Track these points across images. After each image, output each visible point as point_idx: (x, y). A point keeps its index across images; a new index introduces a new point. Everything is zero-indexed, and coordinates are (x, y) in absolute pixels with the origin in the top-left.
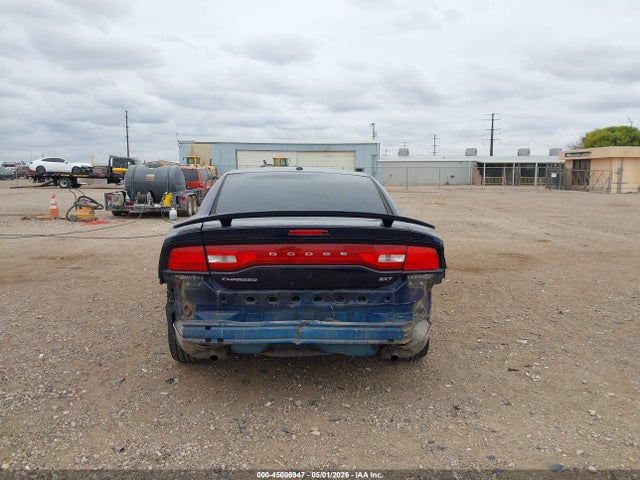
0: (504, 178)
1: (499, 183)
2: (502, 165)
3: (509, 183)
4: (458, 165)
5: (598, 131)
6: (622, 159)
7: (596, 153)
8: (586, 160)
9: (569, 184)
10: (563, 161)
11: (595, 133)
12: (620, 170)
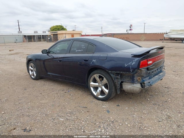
0: (33, 40)
1: (31, 41)
2: (31, 36)
3: (35, 41)
4: (18, 36)
5: (54, 26)
6: (65, 34)
7: (59, 32)
8: (56, 34)
9: (53, 41)
10: (50, 34)
11: (53, 27)
12: (65, 36)
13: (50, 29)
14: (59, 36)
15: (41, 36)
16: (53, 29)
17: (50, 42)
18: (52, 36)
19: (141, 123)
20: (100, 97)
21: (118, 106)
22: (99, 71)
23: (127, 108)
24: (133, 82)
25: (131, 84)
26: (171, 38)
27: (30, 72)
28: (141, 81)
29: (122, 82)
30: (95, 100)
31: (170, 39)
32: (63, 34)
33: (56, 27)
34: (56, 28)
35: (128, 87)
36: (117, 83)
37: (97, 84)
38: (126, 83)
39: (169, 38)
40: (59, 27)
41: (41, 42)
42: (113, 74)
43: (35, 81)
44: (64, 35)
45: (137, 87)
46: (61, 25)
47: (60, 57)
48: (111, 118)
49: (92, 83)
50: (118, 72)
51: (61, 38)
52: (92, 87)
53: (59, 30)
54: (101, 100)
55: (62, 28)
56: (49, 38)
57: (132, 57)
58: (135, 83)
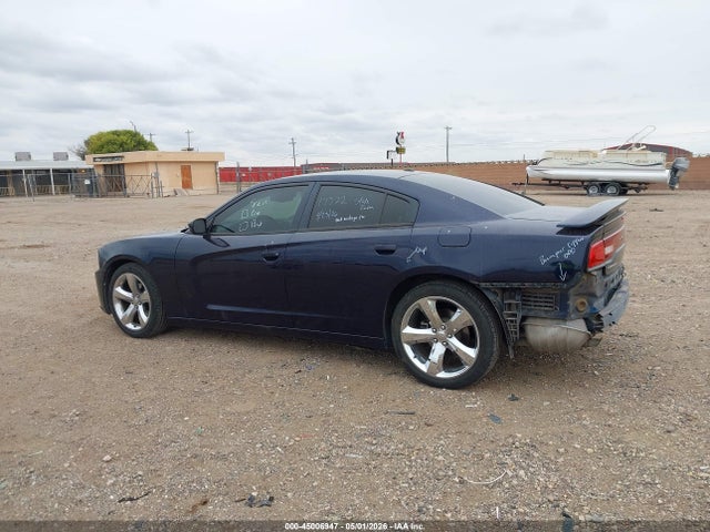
0: (11, 188)
2: (5, 172)
5: (102, 134)
6: (156, 163)
7: (129, 157)
8: (119, 165)
9: (104, 190)
10: (91, 167)
11: (100, 136)
12: (157, 174)
13: (87, 143)
14: (128, 171)
15: (48, 171)
16: (99, 143)
17: (91, 196)
18: (100, 171)
19: (619, 441)
20: (442, 375)
21: (514, 399)
22: (438, 285)
23: (546, 403)
24: (563, 315)
25: (555, 322)
26: (550, 180)
27: (118, 307)
28: (588, 311)
29: (524, 318)
30: (422, 389)
31: (547, 182)
32: (146, 163)
33: (112, 137)
34: (110, 142)
35: (545, 332)
36: (512, 321)
37: (428, 332)
38: (538, 322)
39: (544, 179)
40: (124, 138)
41: (50, 197)
42: (495, 293)
43: (145, 341)
44: (152, 170)
45: (575, 329)
46: (133, 129)
47: (272, 243)
48: (519, 435)
49: (408, 330)
50: (516, 285)
51: (137, 179)
52: (408, 343)
53: (123, 147)
54: (448, 388)
55: (137, 142)
56: (87, 182)
57: (559, 233)
58: (572, 320)
